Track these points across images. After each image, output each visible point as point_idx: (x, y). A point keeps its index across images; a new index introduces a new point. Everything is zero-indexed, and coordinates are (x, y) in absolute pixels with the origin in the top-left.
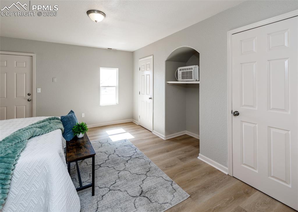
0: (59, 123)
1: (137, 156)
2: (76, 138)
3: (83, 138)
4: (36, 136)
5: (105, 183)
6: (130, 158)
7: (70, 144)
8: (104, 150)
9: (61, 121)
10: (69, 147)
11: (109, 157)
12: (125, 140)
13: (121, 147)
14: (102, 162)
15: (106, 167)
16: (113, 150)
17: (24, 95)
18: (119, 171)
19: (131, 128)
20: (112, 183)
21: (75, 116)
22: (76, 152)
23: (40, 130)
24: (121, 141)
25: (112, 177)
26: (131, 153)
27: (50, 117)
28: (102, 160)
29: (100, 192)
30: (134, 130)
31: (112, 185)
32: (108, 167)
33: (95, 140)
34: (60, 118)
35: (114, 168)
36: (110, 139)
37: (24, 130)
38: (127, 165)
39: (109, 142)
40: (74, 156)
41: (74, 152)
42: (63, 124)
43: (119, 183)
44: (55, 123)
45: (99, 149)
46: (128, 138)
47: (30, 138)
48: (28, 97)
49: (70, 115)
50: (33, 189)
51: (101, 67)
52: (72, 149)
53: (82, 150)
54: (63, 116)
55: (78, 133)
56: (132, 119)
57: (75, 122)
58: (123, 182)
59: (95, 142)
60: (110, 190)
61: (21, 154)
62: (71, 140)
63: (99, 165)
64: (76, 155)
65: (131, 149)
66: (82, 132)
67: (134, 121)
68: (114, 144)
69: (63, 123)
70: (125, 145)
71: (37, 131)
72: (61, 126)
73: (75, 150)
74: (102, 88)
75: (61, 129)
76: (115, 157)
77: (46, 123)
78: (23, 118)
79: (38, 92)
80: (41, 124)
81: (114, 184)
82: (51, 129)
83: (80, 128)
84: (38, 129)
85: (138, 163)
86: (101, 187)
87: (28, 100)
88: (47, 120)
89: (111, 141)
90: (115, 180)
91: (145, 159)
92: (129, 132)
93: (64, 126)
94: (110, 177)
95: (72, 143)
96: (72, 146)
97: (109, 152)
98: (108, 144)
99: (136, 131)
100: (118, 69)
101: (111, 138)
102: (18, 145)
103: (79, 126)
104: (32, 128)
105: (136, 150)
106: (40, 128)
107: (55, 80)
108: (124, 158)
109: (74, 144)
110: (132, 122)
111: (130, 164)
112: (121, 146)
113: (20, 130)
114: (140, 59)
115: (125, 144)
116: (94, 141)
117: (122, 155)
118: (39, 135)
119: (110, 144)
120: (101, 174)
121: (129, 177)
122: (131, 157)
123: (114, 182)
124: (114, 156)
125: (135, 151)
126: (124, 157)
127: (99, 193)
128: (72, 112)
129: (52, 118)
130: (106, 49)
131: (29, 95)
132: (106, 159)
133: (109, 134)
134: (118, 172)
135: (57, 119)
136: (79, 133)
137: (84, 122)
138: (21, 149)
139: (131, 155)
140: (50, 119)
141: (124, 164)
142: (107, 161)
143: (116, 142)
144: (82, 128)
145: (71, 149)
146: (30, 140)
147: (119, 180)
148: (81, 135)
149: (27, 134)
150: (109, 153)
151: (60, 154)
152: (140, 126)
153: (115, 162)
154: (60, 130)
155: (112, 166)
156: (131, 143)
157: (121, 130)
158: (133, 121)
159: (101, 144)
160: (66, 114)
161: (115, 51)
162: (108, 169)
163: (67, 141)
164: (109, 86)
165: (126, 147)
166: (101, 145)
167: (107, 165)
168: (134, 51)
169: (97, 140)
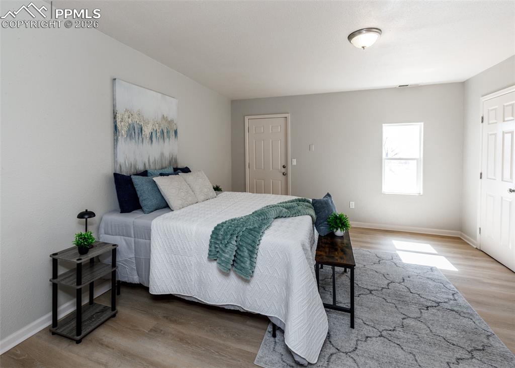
0: (310, 207)
1: (455, 309)
2: (332, 235)
3: (342, 237)
4: (282, 217)
5: (375, 322)
6: (435, 304)
7: (323, 240)
8: (383, 271)
9: (313, 206)
10: (320, 244)
11: (390, 284)
12: (432, 269)
13: (420, 278)
14: (375, 288)
15: (381, 299)
16: (401, 278)
17: (280, 167)
18: (406, 317)
19: (455, 250)
20: (387, 328)
21: (332, 202)
22: (328, 253)
23: (286, 210)
24: (422, 268)
25: (390, 318)
26: (441, 297)
27: (300, 198)
28: (376, 285)
29: (364, 329)
30: (461, 256)
31: (387, 330)
32: (386, 300)
33: (369, 250)
34: (311, 200)
35: (396, 307)
36: (397, 256)
37: (271, 208)
38: (426, 314)
39: (394, 260)
40: (325, 257)
41: (326, 253)
42: (315, 210)
43: (402, 334)
44: (304, 207)
45: (374, 266)
46: (439, 267)
47: (276, 218)
48: (283, 170)
49: (326, 199)
50: (276, 275)
51: (384, 123)
52: (324, 248)
53: (336, 253)
54: (315, 200)
55: (335, 228)
56: (460, 232)
57: (332, 210)
58: (409, 336)
59: (369, 253)
60: (380, 336)
61: (266, 232)
62: (325, 236)
63: (368, 290)
64: (327, 256)
65: (443, 290)
66: (341, 228)
67: (466, 239)
68: (405, 267)
69: (315, 208)
70: (430, 277)
71: (283, 211)
72: (312, 212)
73: (327, 250)
74: (386, 161)
75: (311, 216)
76: (401, 289)
77: (294, 204)
78: (270, 193)
79: (293, 164)
80: (289, 204)
81: (390, 330)
82: (297, 214)
83: (338, 221)
84: (284, 210)
85: (453, 322)
86: (367, 323)
87: (283, 174)
88: (296, 200)
89: (400, 260)
90: (394, 325)
91: (477, 322)
92: (446, 257)
93: (316, 213)
94: (385, 317)
95: (326, 240)
96: (326, 243)
97: (391, 276)
98: (393, 264)
99: (466, 258)
100: (422, 123)
101: (400, 256)
102: (265, 221)
103: (336, 217)
104: (278, 206)
105: (455, 295)
106: (287, 208)
107: (313, 148)
108: (422, 300)
109: (328, 241)
110: (459, 238)
111: (434, 314)
112: (418, 277)
113: (267, 206)
114: (483, 96)
115: (429, 275)
116: (367, 250)
117: (419, 293)
118: (285, 217)
119: (396, 264)
120: (371, 305)
121: (426, 335)
122: (438, 303)
123: (392, 329)
124: (401, 287)
125: (451, 297)
126: (421, 297)
127: (362, 330)
128: (328, 195)
129: (302, 199)
130: (395, 88)
131: (284, 167)
132: (383, 286)
133: (397, 248)
134: (404, 316)
135: (308, 202)
136: (337, 229)
137: (344, 214)
138: (266, 227)
139: (439, 301)
140: (299, 200)
141: (420, 309)
142: (384, 289)
143: (409, 265)
144: (340, 222)
145: (322, 247)
146: (276, 219)
147: (402, 330)
148: (339, 233)
149: (273, 213)
150: (391, 280)
151: (303, 245)
152: (481, 252)
153: (401, 299)
154: (309, 217)
155: (393, 301)
156: (445, 279)
157: (426, 246)
158: (461, 235)
159: (380, 260)
160: (320, 196)
161: (417, 88)
162: (385, 303)
163: (319, 235)
164: (402, 157)
165: (430, 282)
166: (378, 261)
167: (384, 296)
168: (467, 80)
169: (372, 251)
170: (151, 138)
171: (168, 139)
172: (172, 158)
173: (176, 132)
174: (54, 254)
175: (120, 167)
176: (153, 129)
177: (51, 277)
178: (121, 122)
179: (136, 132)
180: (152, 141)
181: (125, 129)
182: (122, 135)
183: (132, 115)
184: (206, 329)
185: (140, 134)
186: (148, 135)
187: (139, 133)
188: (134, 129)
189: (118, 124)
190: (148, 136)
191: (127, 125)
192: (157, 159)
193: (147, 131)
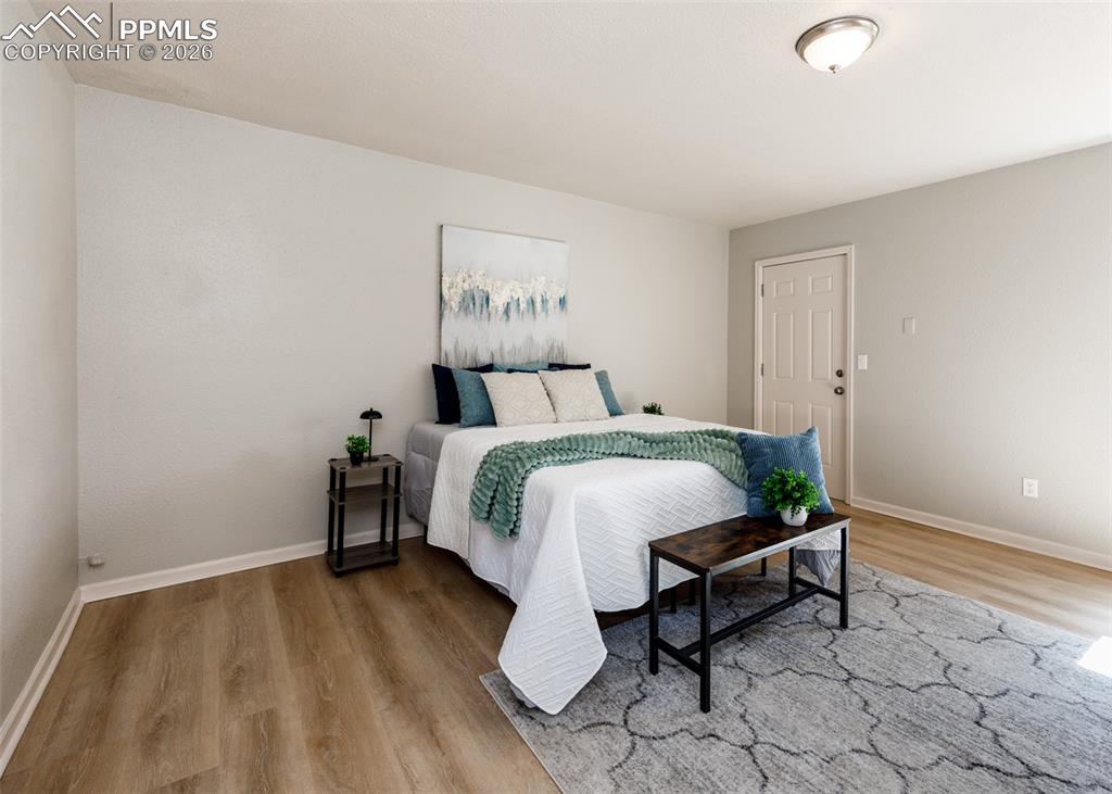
48: (838, 382)
79: (860, 368)
81: (785, 751)
87: (836, 392)
131: (840, 374)
170: (507, 311)
171: (544, 314)
172: (552, 348)
173: (562, 302)
174: (332, 460)
175: (446, 355)
176: (512, 298)
177: (328, 489)
178: (450, 288)
179: (475, 302)
180: (508, 317)
181: (457, 299)
182: (451, 308)
183: (470, 276)
184: (474, 616)
185: (485, 305)
186: (501, 306)
187: (482, 305)
188: (474, 299)
189: (445, 292)
190: (501, 309)
191: (461, 292)
192: (517, 347)
193: (499, 301)
